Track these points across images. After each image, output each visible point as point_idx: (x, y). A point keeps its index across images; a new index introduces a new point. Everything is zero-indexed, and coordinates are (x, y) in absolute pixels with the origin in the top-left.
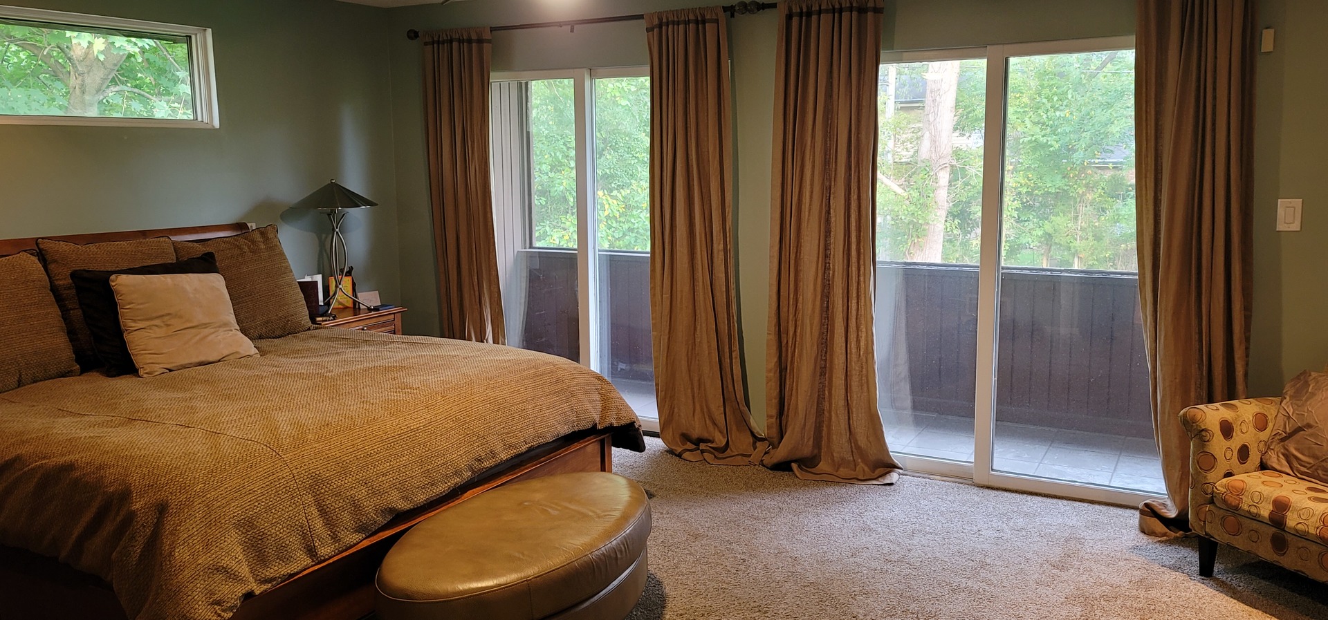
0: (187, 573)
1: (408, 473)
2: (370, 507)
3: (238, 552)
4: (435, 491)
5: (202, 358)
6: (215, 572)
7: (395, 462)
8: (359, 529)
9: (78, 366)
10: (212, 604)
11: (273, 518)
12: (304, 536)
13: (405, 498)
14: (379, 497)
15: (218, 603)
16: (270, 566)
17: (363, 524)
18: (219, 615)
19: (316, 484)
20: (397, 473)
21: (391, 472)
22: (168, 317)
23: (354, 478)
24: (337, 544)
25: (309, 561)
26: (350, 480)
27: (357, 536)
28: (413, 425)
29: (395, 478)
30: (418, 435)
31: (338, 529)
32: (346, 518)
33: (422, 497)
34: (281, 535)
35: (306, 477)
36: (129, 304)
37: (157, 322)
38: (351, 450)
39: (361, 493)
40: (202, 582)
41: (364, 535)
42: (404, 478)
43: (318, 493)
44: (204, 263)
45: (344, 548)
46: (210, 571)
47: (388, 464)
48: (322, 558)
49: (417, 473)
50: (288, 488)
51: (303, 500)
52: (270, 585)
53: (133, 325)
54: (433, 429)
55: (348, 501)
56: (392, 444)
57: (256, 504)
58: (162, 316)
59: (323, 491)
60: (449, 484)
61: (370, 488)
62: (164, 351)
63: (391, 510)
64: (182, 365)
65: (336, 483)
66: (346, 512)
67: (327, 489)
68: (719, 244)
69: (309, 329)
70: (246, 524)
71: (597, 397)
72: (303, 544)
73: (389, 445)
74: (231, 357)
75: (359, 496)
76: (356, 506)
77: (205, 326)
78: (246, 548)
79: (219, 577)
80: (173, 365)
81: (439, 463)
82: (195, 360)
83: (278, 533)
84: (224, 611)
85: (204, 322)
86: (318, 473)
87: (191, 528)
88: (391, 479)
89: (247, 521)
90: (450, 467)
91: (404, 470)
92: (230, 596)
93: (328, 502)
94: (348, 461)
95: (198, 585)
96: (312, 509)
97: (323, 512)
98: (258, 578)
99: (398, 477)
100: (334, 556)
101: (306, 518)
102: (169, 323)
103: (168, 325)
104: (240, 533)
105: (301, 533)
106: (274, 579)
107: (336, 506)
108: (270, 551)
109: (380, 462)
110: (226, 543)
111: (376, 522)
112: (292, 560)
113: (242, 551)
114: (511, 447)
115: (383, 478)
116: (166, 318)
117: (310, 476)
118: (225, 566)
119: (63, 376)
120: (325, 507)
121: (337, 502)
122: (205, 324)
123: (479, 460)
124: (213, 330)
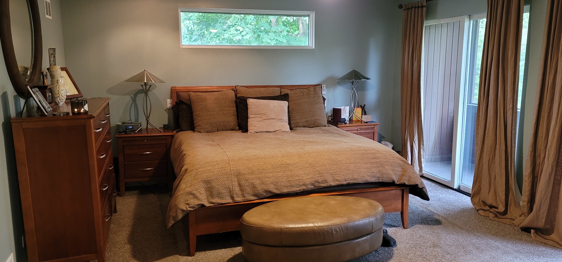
0: (181, 192)
1: (280, 180)
2: (260, 189)
3: (203, 191)
4: (292, 189)
5: (268, 130)
6: (190, 194)
7: (275, 174)
8: (255, 195)
9: (238, 128)
10: (186, 204)
11: (218, 183)
12: (230, 192)
13: (277, 189)
14: (265, 186)
15: (188, 204)
16: (214, 198)
17: (256, 194)
18: (187, 208)
19: (238, 175)
20: (275, 179)
21: (272, 178)
22: (262, 115)
23: (255, 176)
24: (244, 198)
25: (231, 201)
26: (253, 176)
27: (253, 198)
28: (289, 162)
29: (273, 180)
30: (289, 166)
31: (245, 193)
32: (249, 190)
33: (285, 190)
34: (220, 189)
35: (235, 172)
36: (251, 109)
37: (258, 116)
38: (257, 166)
39: (257, 182)
40: (185, 196)
41: (257, 198)
42: (278, 181)
43: (239, 178)
44: (284, 97)
45: (247, 200)
46: (188, 193)
47: (272, 174)
48: (236, 201)
49: (284, 180)
50: (227, 174)
51: (232, 179)
52: (213, 205)
53: (251, 116)
54: (297, 165)
55: (250, 184)
56: (276, 167)
57: (213, 176)
58: (260, 114)
59: (241, 178)
60: (300, 188)
61: (261, 181)
62: (257, 126)
63: (270, 192)
64: (260, 132)
65: (247, 176)
66: (249, 188)
67: (243, 178)
68: (510, 105)
69: (325, 126)
70: (207, 182)
71: (400, 169)
72: (230, 194)
73: (274, 168)
74: (279, 131)
75: (256, 183)
76: (254, 187)
77: (273, 119)
78: (206, 190)
79: (191, 196)
80: (258, 131)
81: (296, 179)
82: (265, 130)
83: (219, 188)
84: (189, 207)
85: (273, 117)
86: (241, 171)
87: (189, 178)
88: (272, 180)
89: (208, 181)
90: (301, 182)
91: (278, 178)
92: (192, 203)
93: (242, 182)
94: (254, 170)
95: (183, 197)
96: (235, 183)
97: (240, 185)
98: (209, 201)
99: (275, 180)
100: (242, 202)
101: (232, 186)
102: (261, 116)
103: (261, 117)
104: (205, 184)
105: (229, 190)
106: (215, 203)
107: (245, 184)
108: (215, 193)
109: (268, 173)
110: (197, 186)
111: (262, 194)
112: (223, 198)
113: (204, 190)
114: (337, 180)
115: (268, 179)
116: (261, 115)
117: (237, 171)
118: (194, 193)
119: (232, 130)
120: (241, 184)
121: (246, 183)
122: (274, 118)
123: (318, 182)
124: (276, 121)
